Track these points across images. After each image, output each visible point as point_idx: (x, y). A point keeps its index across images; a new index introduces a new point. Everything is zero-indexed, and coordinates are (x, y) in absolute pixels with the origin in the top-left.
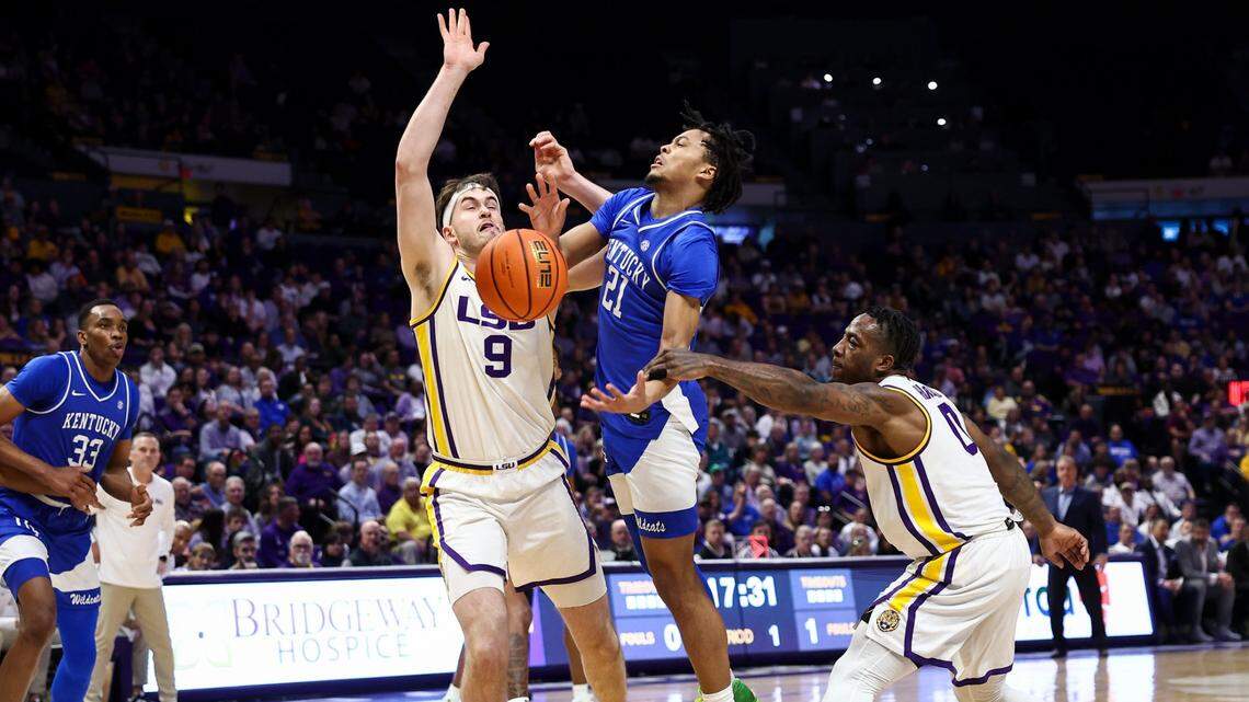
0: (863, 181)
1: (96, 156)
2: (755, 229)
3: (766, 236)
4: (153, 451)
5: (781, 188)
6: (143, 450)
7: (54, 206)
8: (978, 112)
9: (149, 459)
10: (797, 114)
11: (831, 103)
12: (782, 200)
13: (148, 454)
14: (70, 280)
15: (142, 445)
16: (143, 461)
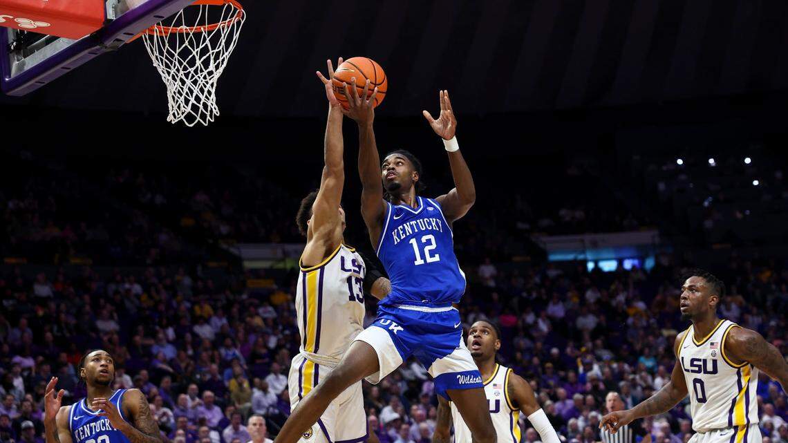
0: (708, 224)
1: (233, 250)
2: (642, 259)
3: (650, 263)
4: (261, 425)
5: (655, 232)
6: (255, 424)
7: (210, 283)
8: (779, 175)
9: (258, 431)
10: (662, 186)
11: (683, 177)
12: (657, 240)
13: (258, 427)
14: (222, 327)
15: (254, 422)
16: (255, 432)
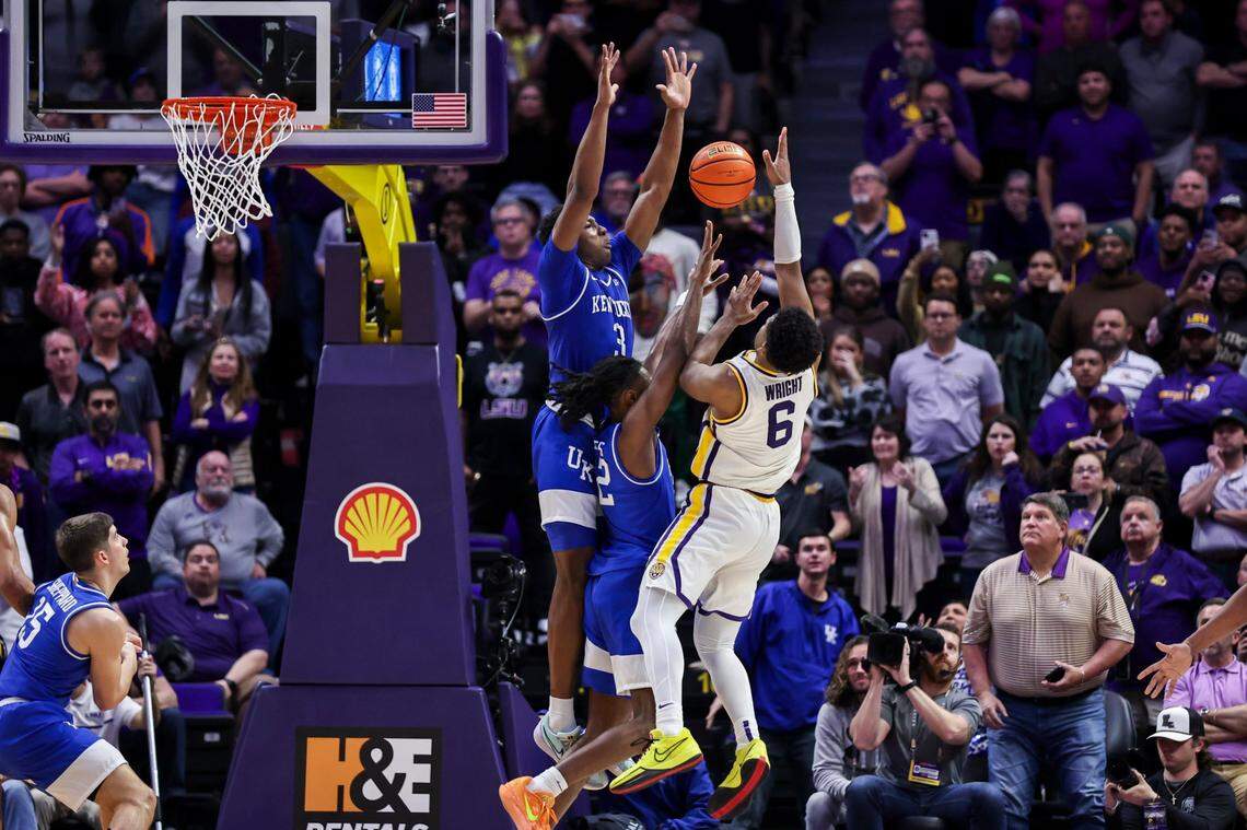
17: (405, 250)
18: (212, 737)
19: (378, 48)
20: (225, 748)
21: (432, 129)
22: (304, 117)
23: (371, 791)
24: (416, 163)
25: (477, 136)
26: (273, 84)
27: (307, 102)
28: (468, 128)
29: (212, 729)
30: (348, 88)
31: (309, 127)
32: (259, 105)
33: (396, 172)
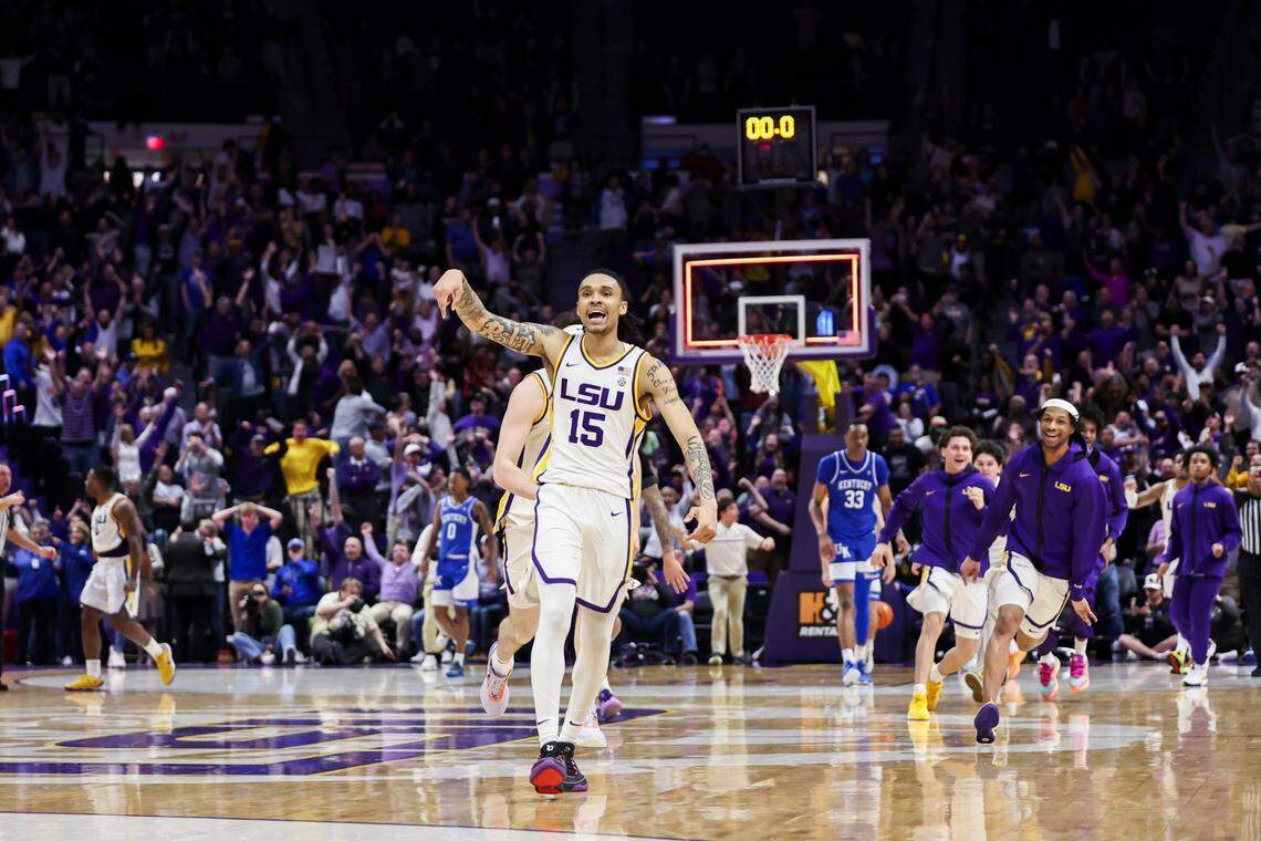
17: (837, 396)
18: (762, 593)
19: (823, 313)
20: (768, 596)
21: (847, 345)
22: (795, 343)
23: (827, 614)
24: (840, 360)
25: (864, 348)
26: (782, 331)
27: (795, 336)
28: (860, 345)
29: (763, 589)
30: (812, 330)
31: (796, 346)
32: (779, 339)
33: (832, 364)
